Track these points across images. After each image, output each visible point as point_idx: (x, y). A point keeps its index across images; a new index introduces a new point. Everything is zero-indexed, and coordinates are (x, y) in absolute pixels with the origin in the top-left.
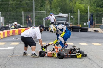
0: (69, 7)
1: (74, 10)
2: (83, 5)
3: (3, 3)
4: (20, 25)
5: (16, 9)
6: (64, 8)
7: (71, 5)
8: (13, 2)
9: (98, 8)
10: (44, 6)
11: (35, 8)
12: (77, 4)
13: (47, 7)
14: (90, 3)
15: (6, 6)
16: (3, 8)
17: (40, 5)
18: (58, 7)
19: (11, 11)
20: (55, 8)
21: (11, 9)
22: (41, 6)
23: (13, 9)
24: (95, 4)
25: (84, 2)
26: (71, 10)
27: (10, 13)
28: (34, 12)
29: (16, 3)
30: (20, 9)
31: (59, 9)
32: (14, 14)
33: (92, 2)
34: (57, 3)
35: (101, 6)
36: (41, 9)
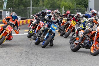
0: (57, 4)
1: (61, 6)
2: (67, 3)
3: (9, 1)
4: (22, 17)
5: (18, 6)
6: (53, 5)
7: (58, 3)
8: (16, 1)
9: (78, 5)
10: (38, 4)
11: (32, 5)
12: (62, 2)
13: (41, 4)
14: (72, 1)
15: (11, 4)
16: (9, 5)
17: (35, 3)
18: (48, 4)
19: (15, 7)
20: (46, 5)
21: (15, 6)
22: (37, 4)
23: (16, 6)
24: (76, 2)
25: (67, 1)
26: (58, 7)
27: (14, 9)
28: (31, 7)
29: (18, 2)
30: (21, 6)
31: (49, 6)
32: (17, 9)
33: (73, 1)
34: (48, 2)
35: (80, 3)
36: (36, 6)
